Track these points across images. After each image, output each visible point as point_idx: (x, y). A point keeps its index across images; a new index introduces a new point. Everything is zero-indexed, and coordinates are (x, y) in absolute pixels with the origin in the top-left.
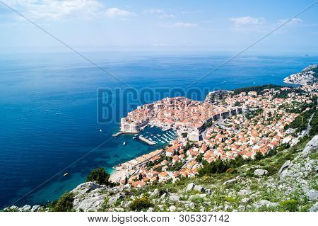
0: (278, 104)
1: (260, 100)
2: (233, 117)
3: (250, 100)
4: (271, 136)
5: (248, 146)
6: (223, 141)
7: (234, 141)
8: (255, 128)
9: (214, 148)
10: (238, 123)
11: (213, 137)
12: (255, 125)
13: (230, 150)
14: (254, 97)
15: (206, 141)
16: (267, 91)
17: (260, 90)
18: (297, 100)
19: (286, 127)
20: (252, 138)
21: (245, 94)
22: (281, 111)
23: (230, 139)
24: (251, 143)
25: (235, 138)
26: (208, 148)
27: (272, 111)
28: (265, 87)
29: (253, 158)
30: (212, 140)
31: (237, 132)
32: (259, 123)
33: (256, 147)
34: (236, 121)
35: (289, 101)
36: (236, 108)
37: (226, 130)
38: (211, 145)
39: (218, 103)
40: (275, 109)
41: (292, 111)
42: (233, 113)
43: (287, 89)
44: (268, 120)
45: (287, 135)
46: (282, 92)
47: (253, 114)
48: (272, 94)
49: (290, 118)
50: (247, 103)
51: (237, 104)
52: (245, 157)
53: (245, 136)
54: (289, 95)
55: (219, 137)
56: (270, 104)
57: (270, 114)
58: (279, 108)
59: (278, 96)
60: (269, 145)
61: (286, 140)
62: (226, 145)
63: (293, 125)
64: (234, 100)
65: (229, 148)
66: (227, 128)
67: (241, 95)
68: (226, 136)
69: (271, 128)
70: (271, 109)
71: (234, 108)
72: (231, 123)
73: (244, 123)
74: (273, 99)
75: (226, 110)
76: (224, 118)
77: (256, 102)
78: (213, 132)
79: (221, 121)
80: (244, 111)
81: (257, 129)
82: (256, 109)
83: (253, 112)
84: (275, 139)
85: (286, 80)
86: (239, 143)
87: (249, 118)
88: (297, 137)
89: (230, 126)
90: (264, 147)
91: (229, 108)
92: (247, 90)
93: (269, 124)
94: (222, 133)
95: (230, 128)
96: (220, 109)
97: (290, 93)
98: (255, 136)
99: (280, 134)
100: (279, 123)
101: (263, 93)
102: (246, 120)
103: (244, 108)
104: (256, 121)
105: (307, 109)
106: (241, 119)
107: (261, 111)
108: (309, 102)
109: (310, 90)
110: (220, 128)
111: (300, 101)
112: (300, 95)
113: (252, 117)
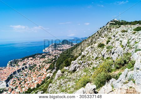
0: (42, 61)
1: (35, 61)
2: (23, 71)
3: (30, 61)
4: (42, 75)
5: (32, 82)
6: (20, 84)
7: (25, 82)
8: (34, 73)
9: (16, 88)
10: (26, 73)
11: (15, 83)
12: (34, 72)
13: (24, 87)
14: (31, 60)
15: (11, 86)
16: (37, 56)
17: (33, 56)
18: (49, 58)
19: (47, 70)
20: (34, 78)
21: (27, 59)
22: (44, 64)
23: (23, 81)
24: (34, 80)
25: (26, 80)
26: (12, 90)
27: (40, 64)
28: (35, 55)
29: (36, 87)
30: (14, 85)
31: (26, 78)
32: (36, 71)
33: (36, 82)
34: (25, 72)
35: (46, 59)
36: (24, 66)
37: (20, 78)
38: (14, 87)
39: (14, 66)
40: (41, 63)
41: (48, 63)
42: (23, 69)
43: (44, 54)
44: (39, 68)
45: (48, 73)
46: (43, 56)
48: (39, 57)
49: (48, 66)
50: (29, 63)
51: (24, 64)
52: (32, 88)
53: (30, 78)
54: (46, 56)
55: (18, 82)
56: (39, 62)
57: (39, 66)
58: (43, 63)
59: (41, 58)
60: (42, 79)
61: (48, 75)
62: (22, 85)
63: (50, 68)
64: (22, 63)
65: (23, 86)
66: (21, 77)
67: (25, 60)
68: (21, 81)
69: (41, 72)
70: (39, 64)
71: (23, 67)
72: (22, 74)
73: (29, 73)
74: (40, 59)
75: (19, 68)
76: (19, 72)
77: (32, 62)
78: (14, 81)
79: (18, 74)
80: (28, 67)
81: (35, 74)
82: (33, 65)
83: (32, 67)
84: (43, 76)
85: (44, 51)
86: (28, 82)
87: (31, 70)
88: (52, 73)
89: (23, 75)
90: (39, 80)
91: (21, 67)
92: (28, 57)
93: (40, 70)
94: (19, 80)
95: (22, 77)
96: (16, 68)
97: (46, 55)
98: (35, 77)
99: (45, 74)
100: (44, 69)
101: (35, 57)
102: (30, 71)
103: (28, 65)
104: (34, 70)
105: (54, 61)
106: (27, 71)
107: (36, 65)
108: (54, 58)
109: (53, 53)
110: (17, 78)
111: (50, 58)
112: (50, 56)
113: (32, 69)
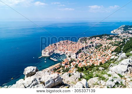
0: (109, 42)
1: (101, 41)
2: (90, 48)
3: (97, 41)
4: (106, 56)
5: (96, 60)
6: (86, 59)
7: (90, 58)
8: (99, 53)
9: (82, 61)
10: (92, 51)
11: (82, 57)
12: (99, 51)
13: (89, 62)
14: (98, 39)
15: (79, 59)
16: (104, 37)
17: (101, 37)
18: (116, 40)
19: (112, 52)
20: (98, 57)
21: (94, 38)
22: (110, 45)
23: (89, 57)
24: (98, 59)
25: (91, 57)
26: (80, 62)
27: (106, 45)
28: (103, 35)
29: (99, 65)
30: (81, 58)
31: (92, 55)
32: (101, 50)
33: (100, 61)
34: (91, 50)
35: (113, 41)
36: (91, 44)
37: (87, 54)
38: (81, 60)
39: (83, 42)
40: (107, 44)
41: (115, 45)
42: (90, 46)
43: (112, 36)
44: (105, 49)
45: (113, 55)
46: (110, 37)
47: (98, 47)
48: (106, 38)
49: (114, 48)
50: (95, 42)
51: (91, 43)
52: (95, 65)
53: (95, 56)
54: (113, 38)
55: (84, 57)
56: (105, 42)
57: (105, 47)
58: (109, 44)
59: (108, 39)
60: (106, 60)
61: (112, 57)
62: (87, 60)
63: (115, 51)
64: (90, 41)
65: (89, 61)
66: (87, 53)
67: (93, 39)
68: (87, 56)
69: (106, 52)
70: (106, 44)
72: (89, 51)
73: (95, 51)
74: (106, 40)
75: (87, 46)
76: (86, 49)
77: (99, 42)
78: (82, 55)
80: (94, 46)
81: (100, 53)
82: (99, 45)
83: (98, 46)
84: (108, 57)
85: (112, 32)
86: (93, 59)
87: (96, 49)
88: (117, 56)
89: (89, 52)
90: (103, 60)
91: (89, 44)
93: (105, 51)
94: (85, 55)
95: (89, 53)
96: (84, 45)
97: (114, 37)
99: (110, 55)
100: (109, 50)
101: (102, 38)
102: (95, 49)
103: (94, 44)
104: (99, 50)
105: (121, 44)
106: (93, 49)
107: (102, 45)
108: (122, 41)
109: (122, 36)
110: (84, 53)
111: (118, 41)
112: (118, 38)
113: (98, 48)
